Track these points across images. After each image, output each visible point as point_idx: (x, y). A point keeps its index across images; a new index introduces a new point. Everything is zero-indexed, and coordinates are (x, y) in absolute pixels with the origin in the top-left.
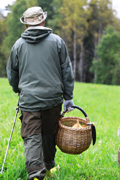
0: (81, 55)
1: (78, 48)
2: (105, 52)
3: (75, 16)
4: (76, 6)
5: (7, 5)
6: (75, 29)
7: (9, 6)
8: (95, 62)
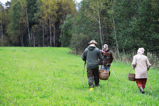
0: (54, 32)
1: (52, 29)
2: (66, 31)
3: (49, 11)
4: (50, 5)
5: (7, 2)
6: (49, 18)
7: (8, 2)
8: (61, 36)
